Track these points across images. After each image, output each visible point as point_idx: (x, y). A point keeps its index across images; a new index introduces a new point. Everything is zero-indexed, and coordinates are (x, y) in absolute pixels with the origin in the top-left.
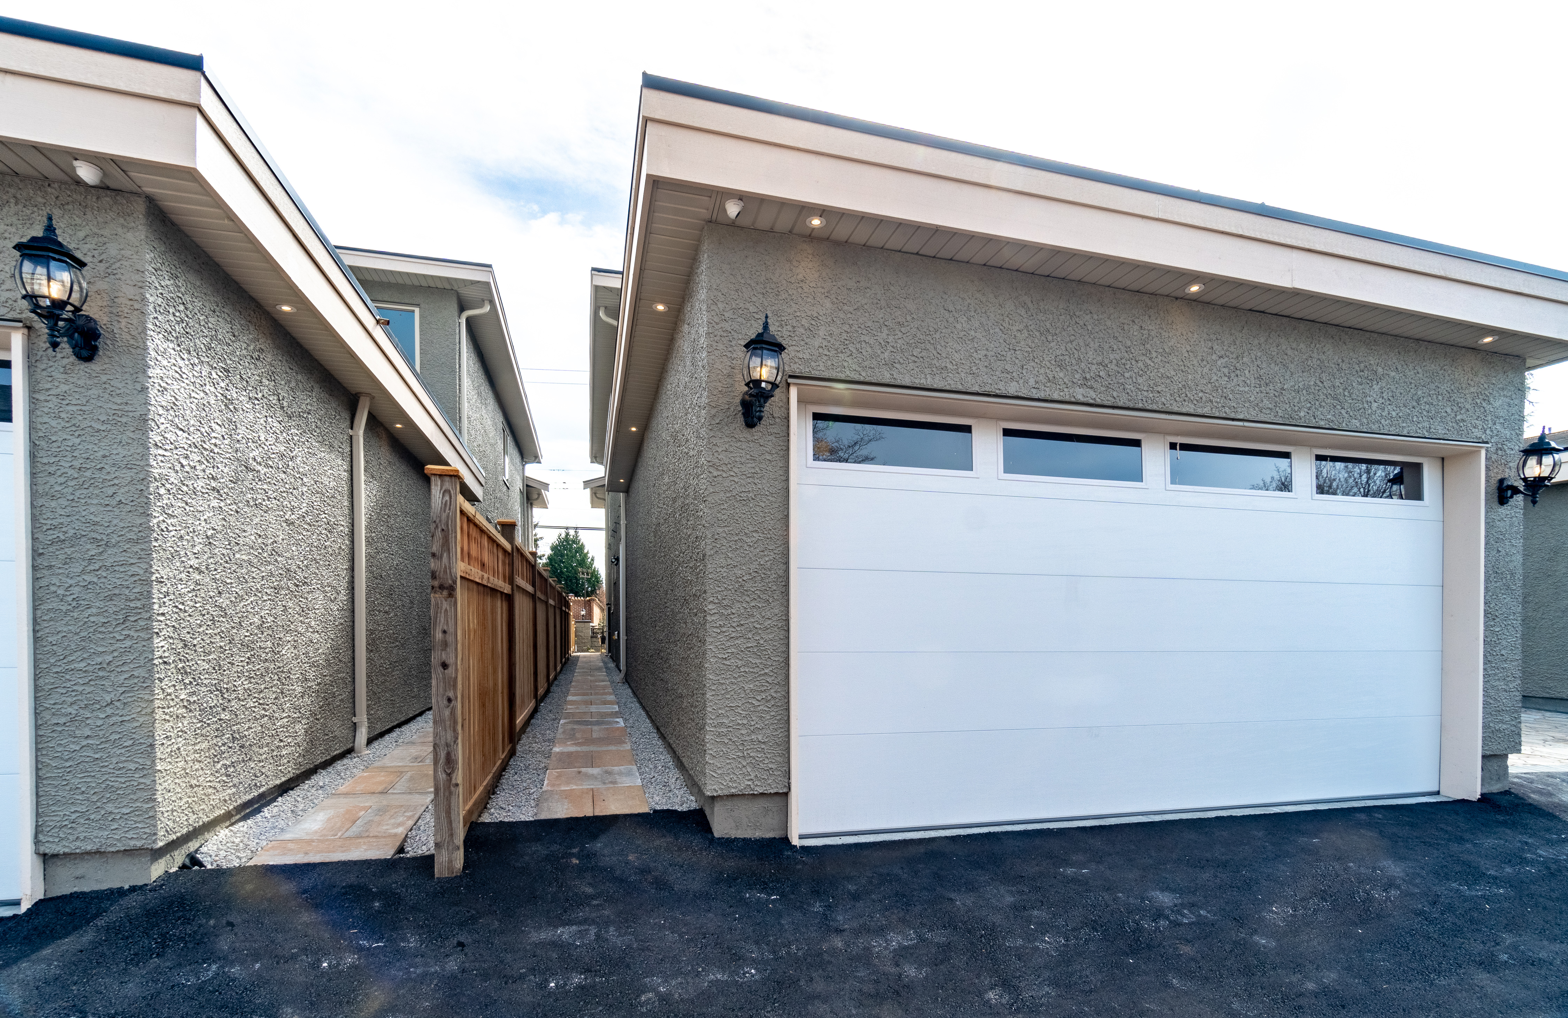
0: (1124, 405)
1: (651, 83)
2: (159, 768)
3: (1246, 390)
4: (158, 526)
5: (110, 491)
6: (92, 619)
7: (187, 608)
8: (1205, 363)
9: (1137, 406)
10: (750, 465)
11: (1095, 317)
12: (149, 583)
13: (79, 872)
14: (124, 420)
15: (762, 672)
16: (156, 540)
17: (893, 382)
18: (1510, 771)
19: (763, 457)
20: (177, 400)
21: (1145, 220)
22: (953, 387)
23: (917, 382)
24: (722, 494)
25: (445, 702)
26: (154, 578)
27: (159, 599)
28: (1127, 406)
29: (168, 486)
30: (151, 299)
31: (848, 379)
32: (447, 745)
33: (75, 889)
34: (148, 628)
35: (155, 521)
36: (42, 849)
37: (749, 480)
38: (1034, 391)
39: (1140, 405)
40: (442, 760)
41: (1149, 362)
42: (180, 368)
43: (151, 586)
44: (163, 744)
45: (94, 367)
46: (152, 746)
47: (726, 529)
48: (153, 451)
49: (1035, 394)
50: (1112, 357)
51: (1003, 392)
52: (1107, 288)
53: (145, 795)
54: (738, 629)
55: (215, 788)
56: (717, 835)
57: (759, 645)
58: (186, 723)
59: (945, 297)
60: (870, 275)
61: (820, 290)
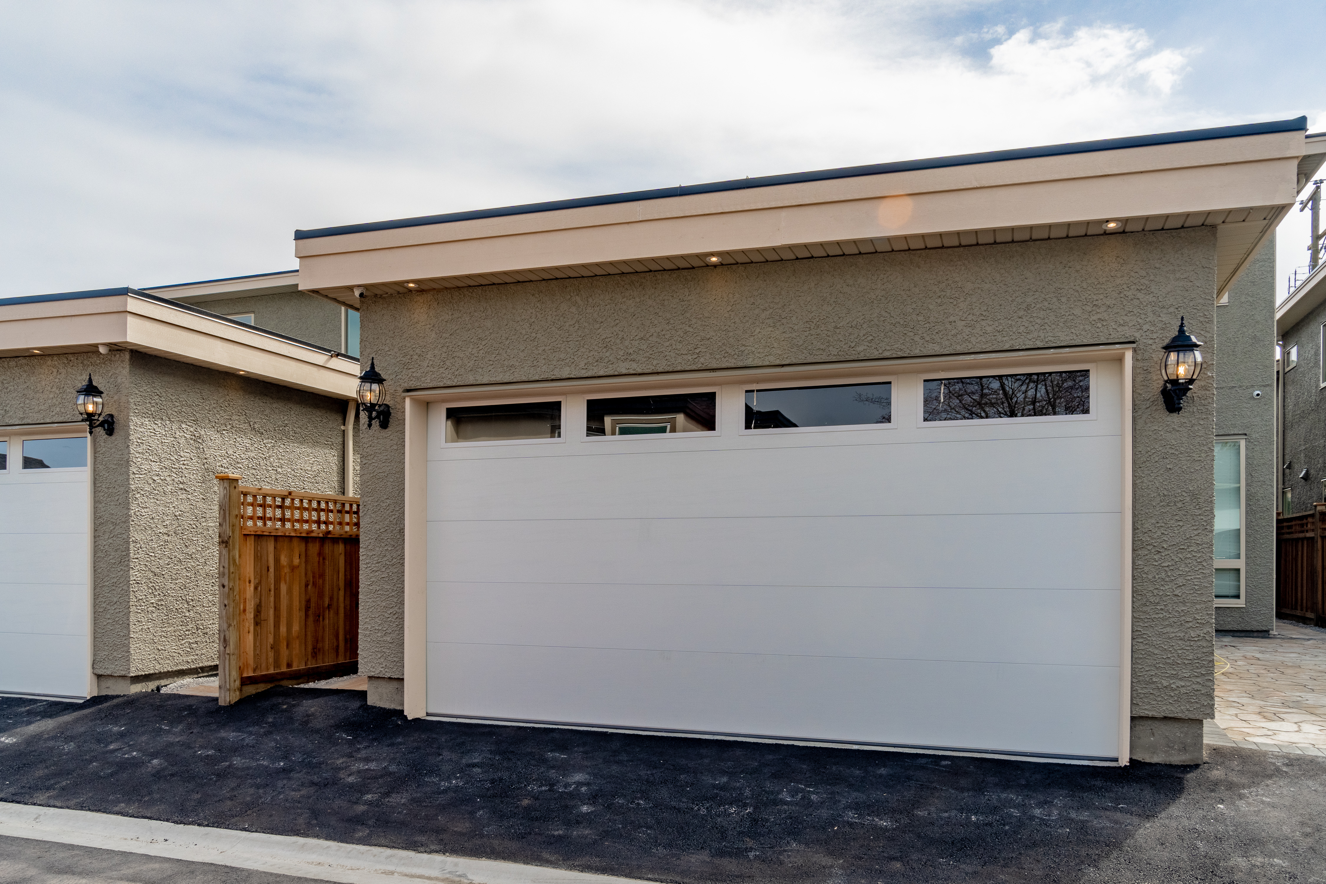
0: (663, 371)
1: (300, 236)
2: (132, 636)
3: (794, 336)
4: (135, 514)
5: (117, 498)
6: (111, 561)
7: (157, 555)
8: (747, 318)
9: (675, 369)
10: (384, 454)
11: (638, 300)
12: (128, 543)
13: (108, 686)
14: (122, 462)
15: (391, 595)
16: (133, 521)
17: (475, 382)
18: (1205, 742)
19: (392, 448)
20: (150, 447)
21: (630, 225)
22: (518, 379)
23: (493, 380)
24: (368, 475)
25: (224, 607)
26: (131, 540)
27: (134, 550)
28: (666, 370)
29: (142, 492)
30: (132, 401)
31: (446, 385)
32: (224, 631)
33: (107, 693)
34: (128, 565)
35: (132, 512)
36: (95, 672)
37: (384, 464)
38: (584, 371)
39: (679, 368)
40: (222, 639)
41: (688, 329)
42: (154, 429)
43: (129, 544)
44: (135, 624)
45: (113, 437)
46: (128, 624)
47: (370, 498)
48: (132, 476)
49: (584, 373)
50: (652, 330)
51: (559, 376)
52: (648, 274)
53: (125, 649)
54: (377, 565)
55: (179, 654)
56: (369, 703)
57: (389, 576)
58: (154, 615)
59: (514, 311)
60: (461, 308)
61: (429, 326)
